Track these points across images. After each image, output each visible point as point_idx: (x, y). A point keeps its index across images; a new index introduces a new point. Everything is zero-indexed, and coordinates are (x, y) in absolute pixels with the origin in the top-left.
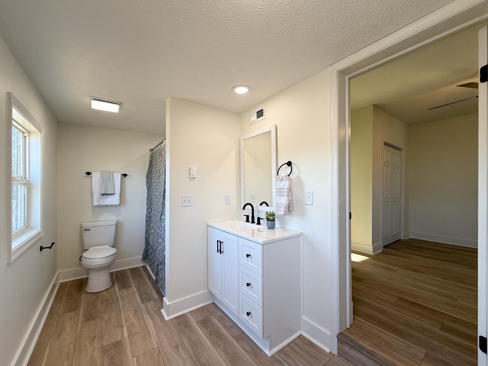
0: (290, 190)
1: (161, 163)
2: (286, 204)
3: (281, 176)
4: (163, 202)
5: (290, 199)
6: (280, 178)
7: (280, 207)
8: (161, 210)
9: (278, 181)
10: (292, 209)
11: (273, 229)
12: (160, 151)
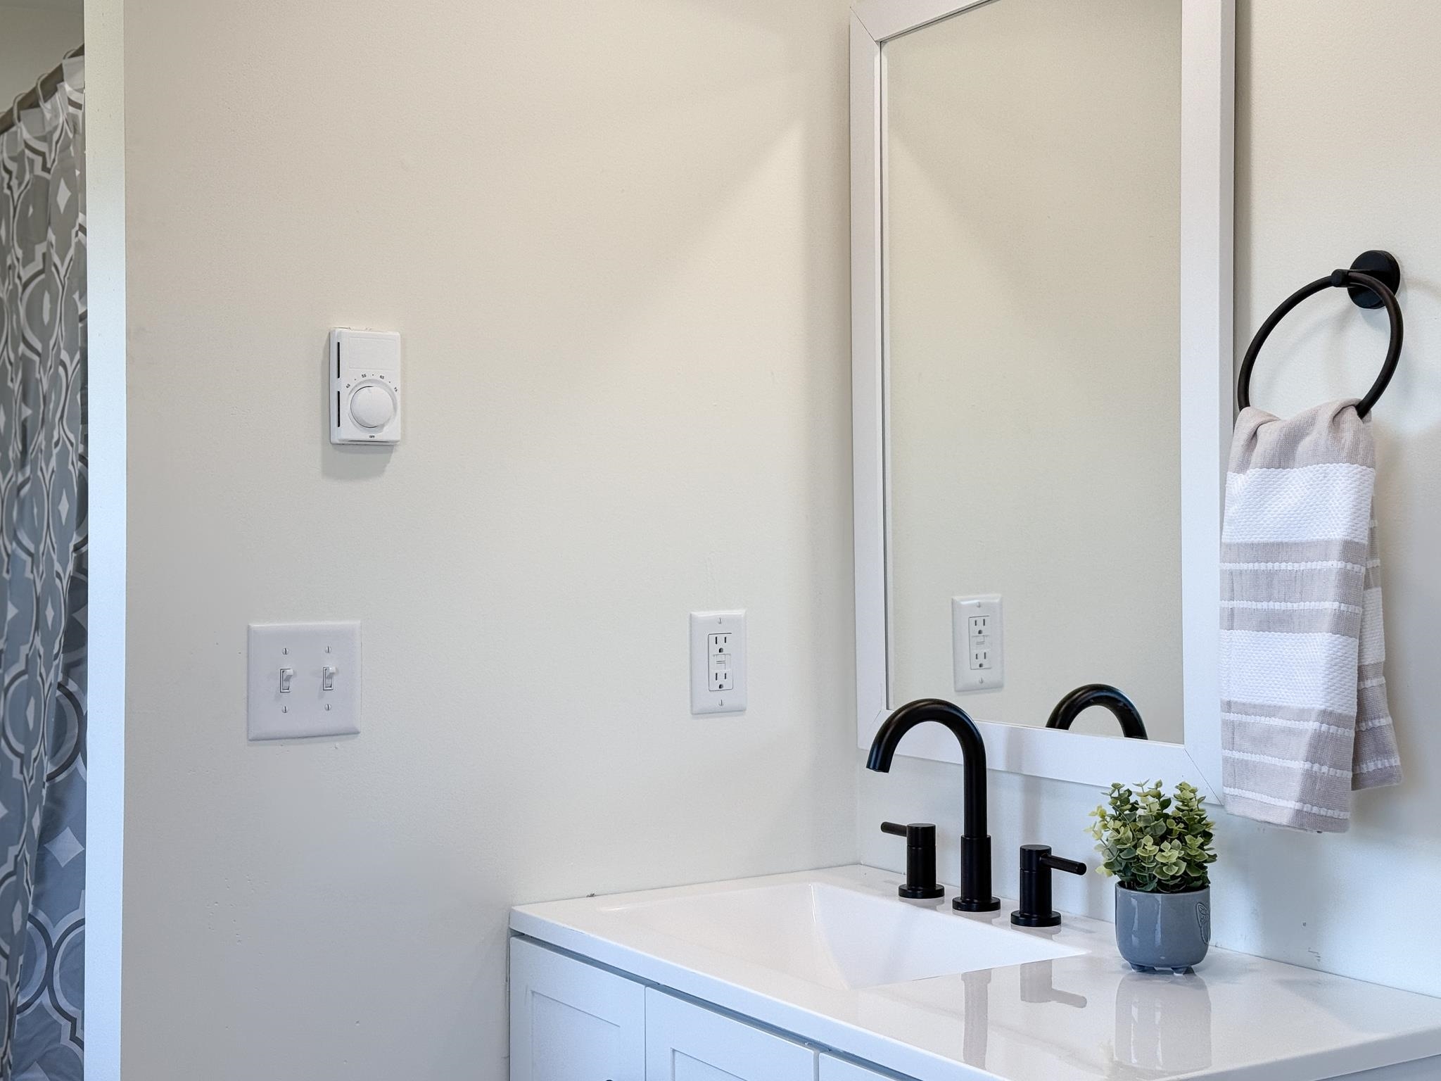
0: (1377, 562)
1: (47, 297)
2: (1326, 716)
3: (1272, 419)
4: (69, 695)
5: (1375, 654)
6: (1268, 437)
7: (1264, 740)
8: (51, 777)
9: (1243, 466)
10: (1395, 761)
11: (1189, 971)
12: (38, 170)
